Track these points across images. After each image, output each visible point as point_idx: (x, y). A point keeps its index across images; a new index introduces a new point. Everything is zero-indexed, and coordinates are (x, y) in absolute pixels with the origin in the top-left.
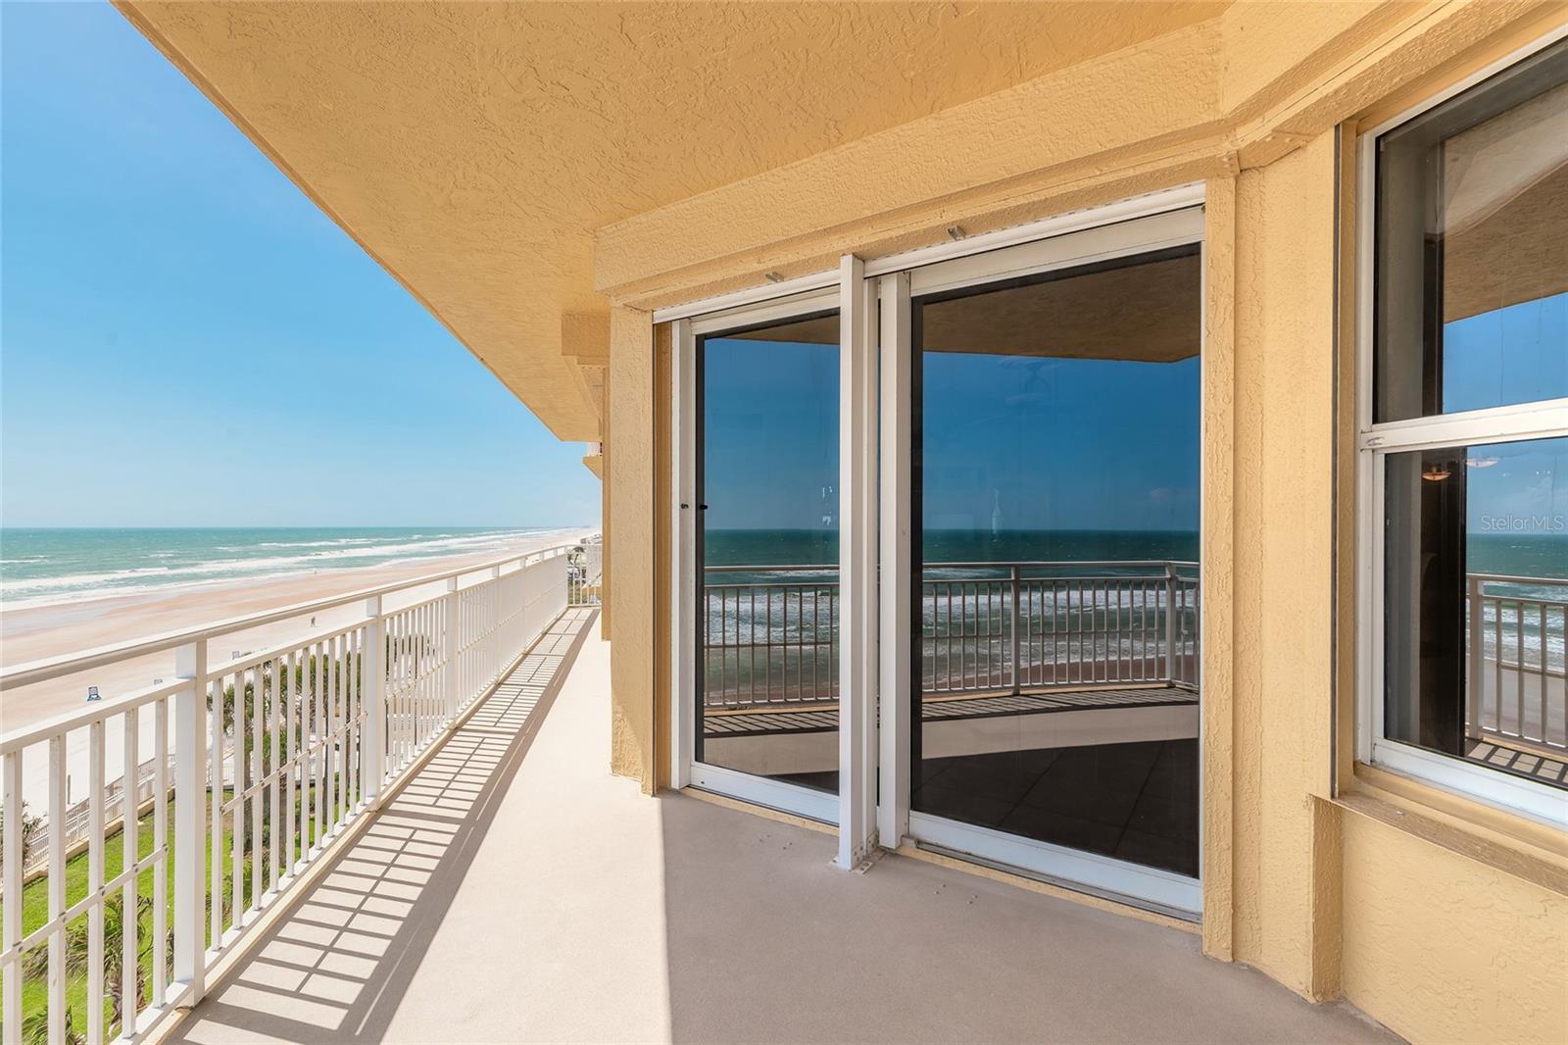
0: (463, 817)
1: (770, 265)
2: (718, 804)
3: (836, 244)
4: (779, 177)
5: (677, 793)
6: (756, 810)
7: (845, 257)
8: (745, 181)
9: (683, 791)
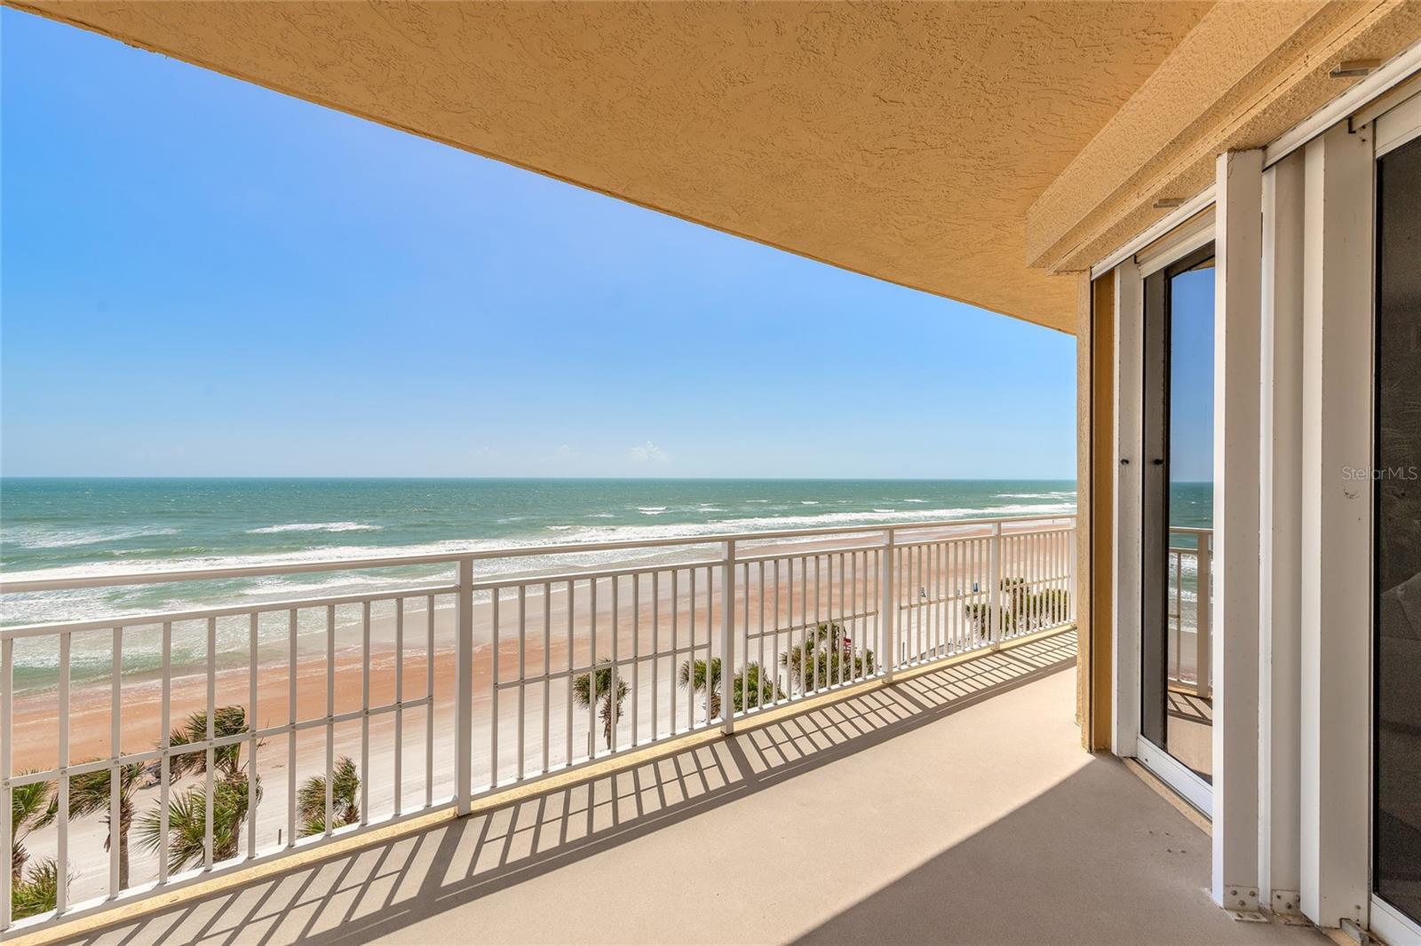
0: (930, 707)
1: (1148, 195)
2: (1151, 786)
3: (1202, 148)
4: (1137, 102)
5: (1119, 760)
6: (1183, 808)
7: (1220, 158)
8: (1112, 121)
9: (1125, 760)
